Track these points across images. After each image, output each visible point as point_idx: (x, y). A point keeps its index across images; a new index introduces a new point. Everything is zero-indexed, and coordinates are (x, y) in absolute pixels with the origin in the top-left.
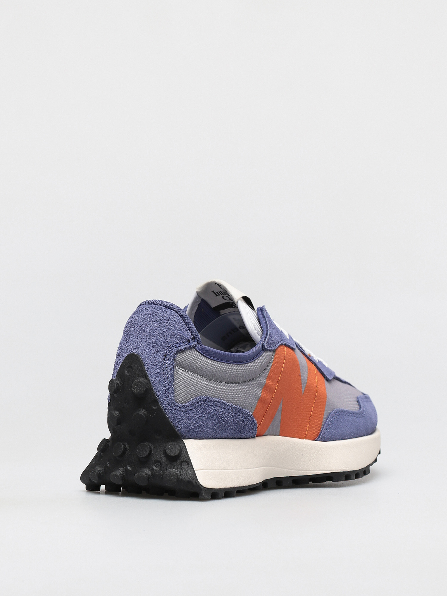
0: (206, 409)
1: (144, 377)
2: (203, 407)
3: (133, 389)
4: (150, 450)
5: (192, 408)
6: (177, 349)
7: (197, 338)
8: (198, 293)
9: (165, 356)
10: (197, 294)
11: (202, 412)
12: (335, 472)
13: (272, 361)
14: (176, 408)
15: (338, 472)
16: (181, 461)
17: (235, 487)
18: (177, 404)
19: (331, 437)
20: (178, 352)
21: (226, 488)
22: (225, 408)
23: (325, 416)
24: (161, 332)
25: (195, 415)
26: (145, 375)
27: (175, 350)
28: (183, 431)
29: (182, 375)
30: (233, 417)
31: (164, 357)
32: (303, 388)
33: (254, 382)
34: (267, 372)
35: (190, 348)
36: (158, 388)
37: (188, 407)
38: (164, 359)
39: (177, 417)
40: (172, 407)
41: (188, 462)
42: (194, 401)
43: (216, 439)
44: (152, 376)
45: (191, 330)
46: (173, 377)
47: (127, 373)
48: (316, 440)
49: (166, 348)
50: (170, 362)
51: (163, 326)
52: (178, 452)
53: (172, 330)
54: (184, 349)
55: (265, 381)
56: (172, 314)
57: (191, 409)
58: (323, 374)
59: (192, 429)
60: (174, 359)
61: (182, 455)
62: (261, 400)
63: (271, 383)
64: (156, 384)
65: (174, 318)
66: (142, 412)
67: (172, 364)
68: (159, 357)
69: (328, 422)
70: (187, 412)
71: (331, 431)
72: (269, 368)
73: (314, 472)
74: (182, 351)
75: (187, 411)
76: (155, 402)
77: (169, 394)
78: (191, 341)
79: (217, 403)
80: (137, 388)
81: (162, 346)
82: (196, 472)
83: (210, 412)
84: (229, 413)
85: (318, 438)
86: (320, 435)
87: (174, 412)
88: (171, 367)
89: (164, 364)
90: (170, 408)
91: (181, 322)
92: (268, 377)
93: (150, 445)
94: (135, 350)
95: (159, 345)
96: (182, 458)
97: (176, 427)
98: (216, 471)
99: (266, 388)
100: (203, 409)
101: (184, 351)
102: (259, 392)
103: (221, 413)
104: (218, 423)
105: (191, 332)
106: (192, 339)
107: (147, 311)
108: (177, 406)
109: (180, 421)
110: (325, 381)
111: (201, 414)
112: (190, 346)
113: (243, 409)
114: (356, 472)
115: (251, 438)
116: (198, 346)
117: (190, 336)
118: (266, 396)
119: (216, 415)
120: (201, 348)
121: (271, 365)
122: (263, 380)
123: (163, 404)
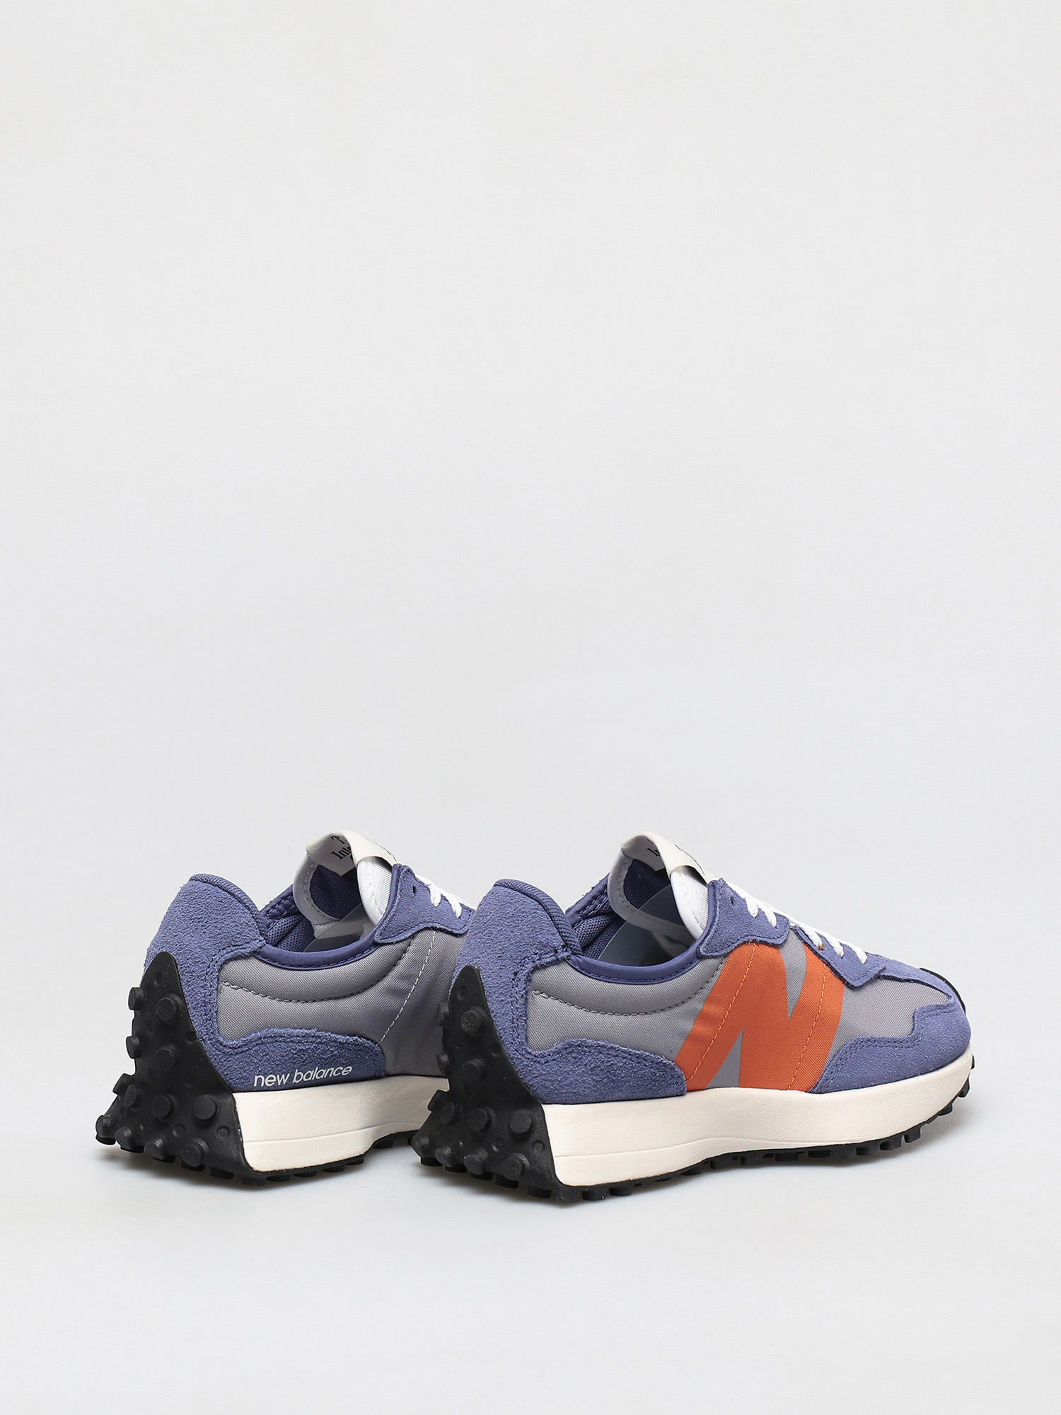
0: (581, 1058)
1: (481, 1006)
2: (574, 1055)
3: (464, 1026)
4: (488, 1121)
5: (555, 1057)
6: (534, 965)
7: (571, 945)
8: (623, 851)
9: (515, 974)
10: (623, 853)
11: (574, 1063)
12: (838, 1145)
13: (718, 973)
14: (528, 1056)
15: (842, 1145)
16: (533, 1140)
17: (630, 1180)
18: (530, 1050)
19: (840, 1085)
20: (536, 969)
21: (610, 1183)
22: (616, 1056)
23: (833, 1050)
24: (512, 935)
25: (561, 1067)
26: (482, 1003)
27: (530, 966)
28: (541, 1092)
29: (541, 1003)
30: (633, 1068)
31: (513, 977)
32: (791, 1007)
33: (677, 1010)
34: (705, 992)
35: (557, 962)
36: (502, 1024)
37: (550, 1055)
38: (513, 980)
39: (530, 1070)
40: (523, 1055)
41: (545, 1144)
42: (560, 1046)
43: (604, 1102)
44: (493, 1005)
45: (562, 932)
46: (526, 1008)
47: (459, 997)
48: (810, 1092)
49: (518, 961)
50: (522, 985)
51: (516, 926)
52: (528, 1127)
53: (528, 932)
54: (547, 963)
55: (700, 1006)
56: (532, 907)
57: (554, 1060)
58: (841, 978)
59: (556, 1089)
60: (529, 980)
61: (536, 1131)
62: (692, 1038)
63: (713, 1009)
64: (499, 1019)
65: (534, 913)
66: (476, 1062)
67: (524, 989)
68: (507, 976)
69: (836, 1061)
70: (547, 1064)
71: (841, 1074)
72: (710, 985)
73: (800, 1143)
74: (544, 967)
75: (547, 1062)
76: (497, 1046)
77: (518, 1035)
78: (559, 951)
79: (600, 1049)
80: (467, 1023)
81: (511, 957)
82: (555, 1159)
83: (587, 1063)
84: (625, 1063)
85: (814, 1088)
86: (818, 1082)
87: (525, 1063)
88: (522, 993)
89: (513, 987)
90: (519, 1057)
91: (546, 919)
92: (708, 1000)
93: (491, 1112)
94: (475, 961)
95: (508, 956)
96: (536, 1136)
97: (530, 1085)
98: (594, 1156)
99: (701, 1017)
100: (575, 1058)
101: (547, 967)
102: (688, 1026)
103: (609, 1064)
104: (603, 1079)
105: (562, 936)
106: (563, 947)
107: (497, 898)
108: (530, 1053)
109: (536, 1077)
110: (846, 989)
111: (571, 1067)
112: (558, 959)
113: (653, 1055)
114: (882, 1141)
115: (677, 1096)
116: (573, 957)
117: (558, 942)
118: (703, 1029)
119: (599, 1066)
120: (578, 960)
121: (715, 979)
122: (697, 1005)
123: (510, 1050)
